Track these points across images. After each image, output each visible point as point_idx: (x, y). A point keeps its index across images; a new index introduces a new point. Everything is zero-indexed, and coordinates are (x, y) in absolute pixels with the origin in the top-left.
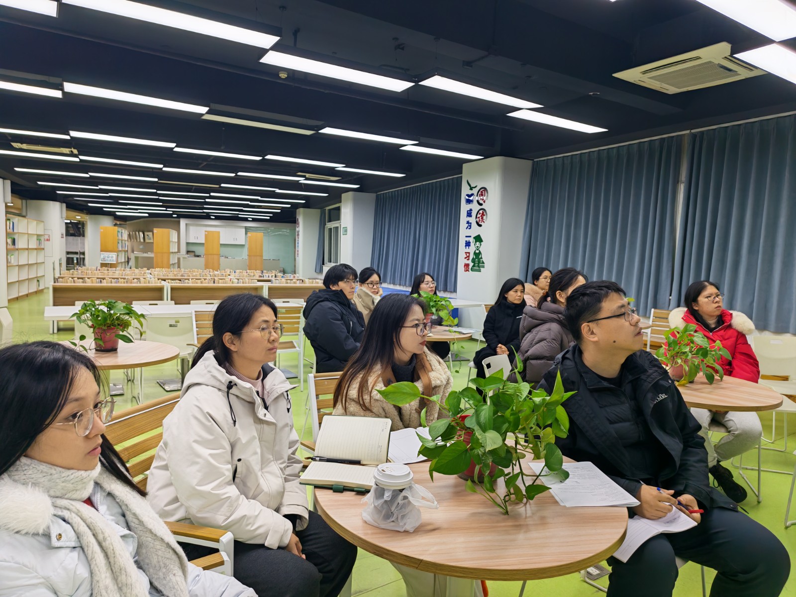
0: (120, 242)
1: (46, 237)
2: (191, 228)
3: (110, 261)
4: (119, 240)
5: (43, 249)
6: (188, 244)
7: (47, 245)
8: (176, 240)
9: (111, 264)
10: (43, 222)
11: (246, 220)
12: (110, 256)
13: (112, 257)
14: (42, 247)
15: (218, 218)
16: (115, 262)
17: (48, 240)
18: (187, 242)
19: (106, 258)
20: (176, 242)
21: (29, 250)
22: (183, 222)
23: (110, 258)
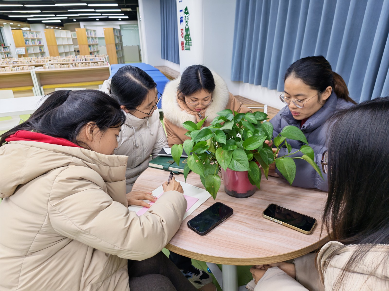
11: (117, 20)
12: (21, 49)
13: (23, 50)
15: (101, 20)
22: (82, 24)
23: (21, 51)
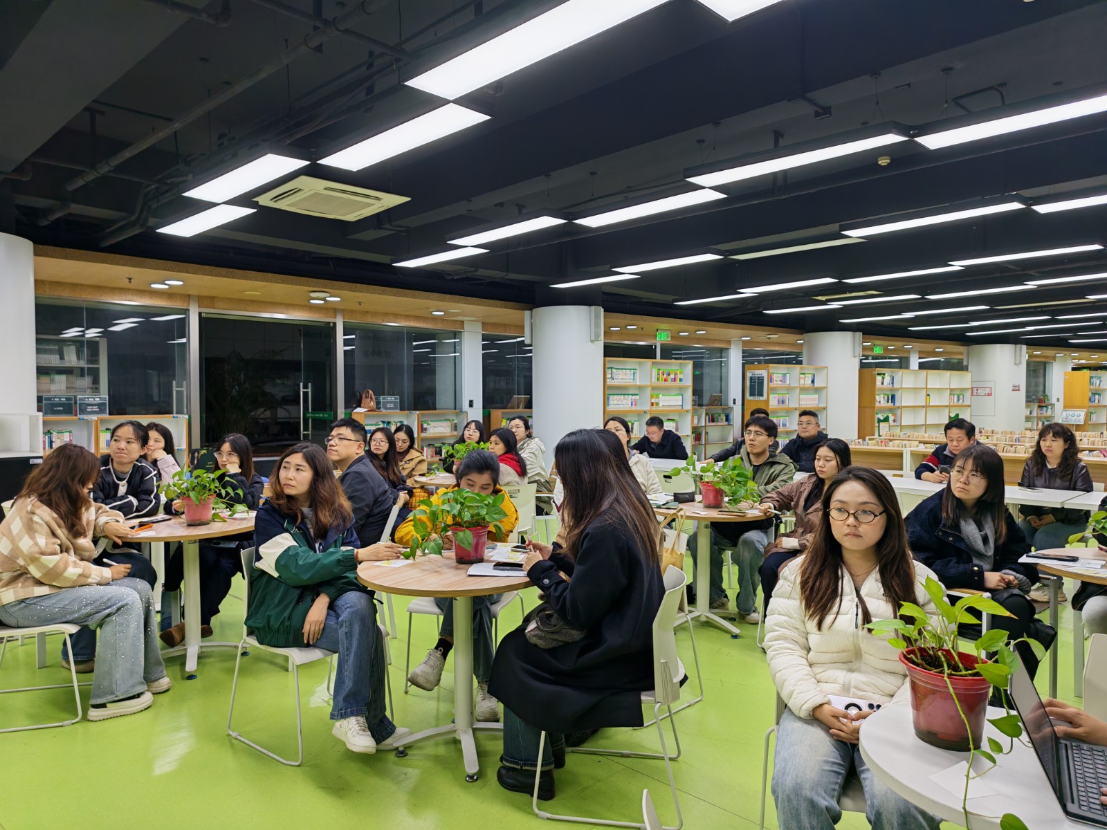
1: (988, 391)
3: (1075, 421)
5: (969, 406)
14: (966, 403)
16: (1082, 423)
17: (990, 394)
19: (1070, 417)
23: (1075, 417)
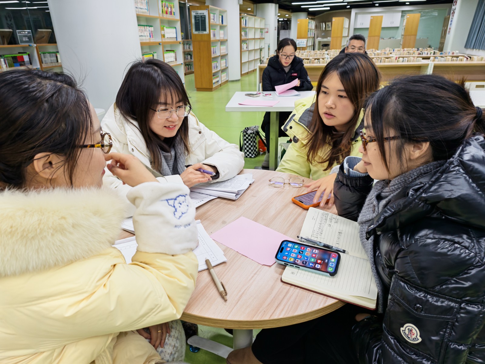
0: (310, 30)
1: (266, 30)
2: (360, 17)
3: (302, 45)
4: (309, 29)
5: (264, 38)
6: (355, 29)
7: (266, 35)
8: (348, 27)
9: (303, 47)
10: (264, 19)
12: (303, 41)
14: (263, 37)
15: (381, 5)
17: (267, 32)
18: (355, 27)
19: (300, 43)
20: (347, 28)
21: (256, 40)
22: (354, 12)
23: (302, 43)
